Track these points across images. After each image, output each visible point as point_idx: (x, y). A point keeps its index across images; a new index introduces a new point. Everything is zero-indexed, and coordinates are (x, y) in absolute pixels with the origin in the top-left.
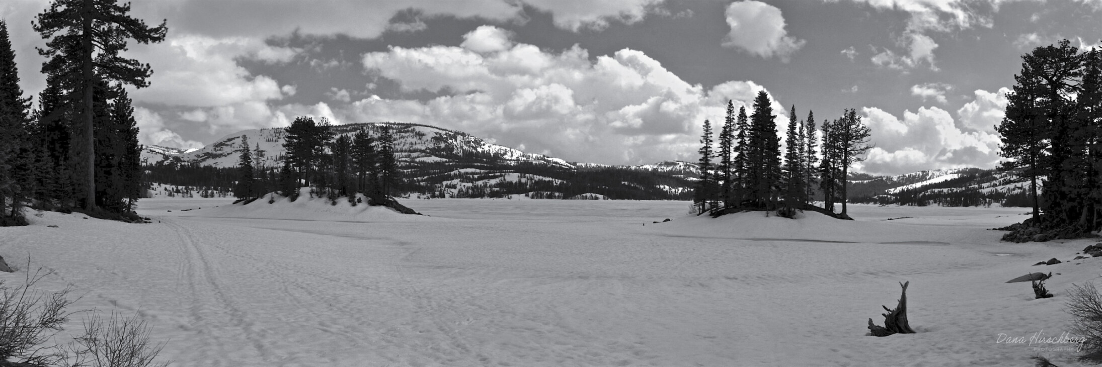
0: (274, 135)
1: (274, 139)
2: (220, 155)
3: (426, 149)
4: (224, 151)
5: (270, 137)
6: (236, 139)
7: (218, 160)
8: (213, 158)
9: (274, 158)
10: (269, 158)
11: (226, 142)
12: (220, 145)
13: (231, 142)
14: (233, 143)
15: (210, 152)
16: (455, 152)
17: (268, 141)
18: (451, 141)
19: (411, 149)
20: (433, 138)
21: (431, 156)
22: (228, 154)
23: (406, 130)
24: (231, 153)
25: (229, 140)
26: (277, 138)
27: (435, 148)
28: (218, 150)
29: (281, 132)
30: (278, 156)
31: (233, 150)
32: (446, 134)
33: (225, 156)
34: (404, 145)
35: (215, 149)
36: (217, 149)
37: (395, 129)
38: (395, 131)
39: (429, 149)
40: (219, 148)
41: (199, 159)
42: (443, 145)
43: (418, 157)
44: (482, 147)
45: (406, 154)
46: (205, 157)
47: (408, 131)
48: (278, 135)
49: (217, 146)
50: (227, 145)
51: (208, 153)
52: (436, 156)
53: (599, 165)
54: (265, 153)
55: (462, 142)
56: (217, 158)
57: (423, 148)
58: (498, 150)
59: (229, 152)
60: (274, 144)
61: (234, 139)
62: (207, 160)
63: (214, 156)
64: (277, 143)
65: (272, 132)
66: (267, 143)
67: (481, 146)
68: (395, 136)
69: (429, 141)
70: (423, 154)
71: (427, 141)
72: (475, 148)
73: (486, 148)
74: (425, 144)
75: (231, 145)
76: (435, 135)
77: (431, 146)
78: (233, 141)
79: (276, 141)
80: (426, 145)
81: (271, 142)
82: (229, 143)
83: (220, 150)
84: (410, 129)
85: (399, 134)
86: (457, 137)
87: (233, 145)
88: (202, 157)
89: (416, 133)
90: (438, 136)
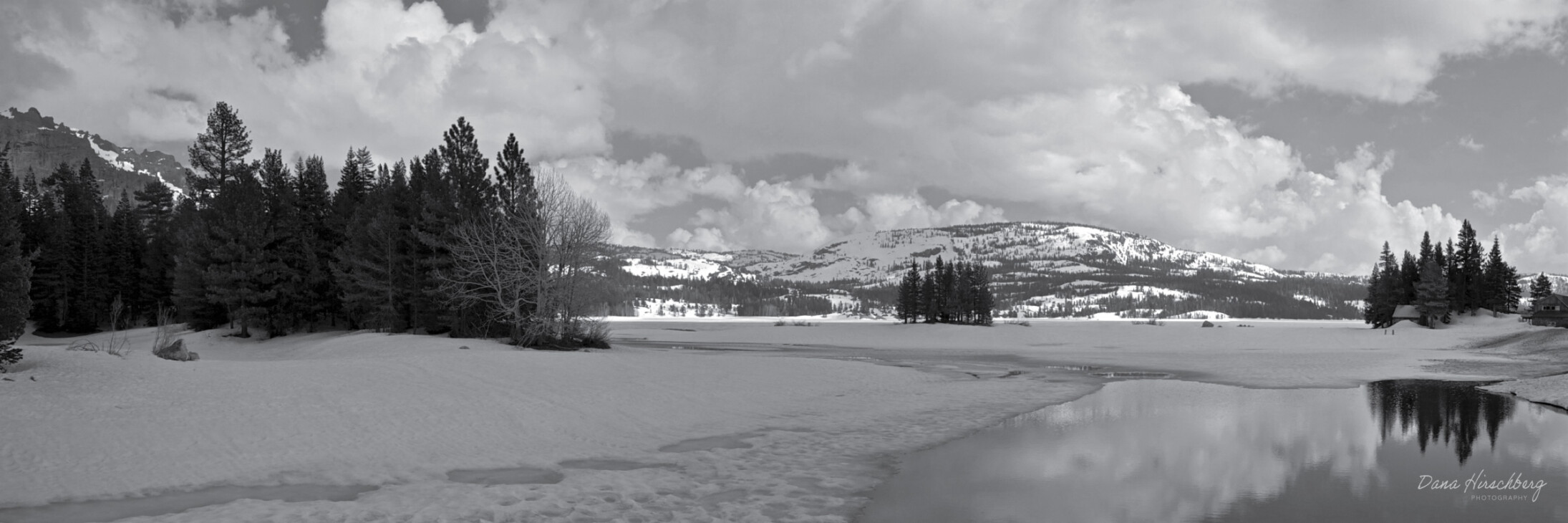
0: (891, 239)
1: (890, 244)
2: (820, 265)
3: (1077, 256)
4: (825, 260)
5: (887, 242)
6: (843, 245)
7: (817, 270)
8: (811, 268)
9: (887, 269)
10: (881, 268)
11: (830, 248)
12: (822, 252)
13: (836, 248)
14: (838, 250)
15: (808, 261)
16: (1117, 259)
17: (883, 246)
18: (1114, 245)
19: (1057, 256)
20: (1088, 241)
21: (1079, 265)
22: (830, 263)
23: (1057, 231)
24: (833, 263)
25: (834, 246)
26: (894, 243)
27: (1088, 255)
28: (818, 259)
29: (901, 235)
30: (892, 265)
31: (836, 258)
32: (1109, 237)
33: (826, 266)
34: (1049, 251)
35: (814, 257)
36: (817, 256)
37: (1045, 230)
38: (1042, 233)
39: (1081, 256)
40: (820, 256)
41: (795, 270)
42: (1099, 250)
43: (1062, 266)
44: (1161, 252)
45: (1048, 262)
46: (802, 267)
47: (1060, 233)
48: (896, 238)
49: (818, 254)
50: (830, 252)
51: (806, 262)
52: (1088, 264)
53: (1335, 275)
54: (876, 261)
55: (1131, 246)
56: (817, 269)
57: (1073, 254)
58: (1182, 256)
59: (831, 261)
60: (890, 250)
61: (839, 244)
62: (805, 271)
63: (813, 266)
64: (893, 249)
65: (890, 236)
66: (882, 249)
67: (1158, 251)
68: (1041, 240)
69: (1082, 246)
70: (1071, 262)
71: (1079, 245)
72: (1150, 255)
73: (1166, 254)
74: (1076, 249)
75: (834, 253)
76: (1091, 238)
77: (1084, 252)
78: (839, 247)
79: (892, 247)
80: (1077, 251)
81: (887, 248)
82: (832, 250)
83: (821, 258)
84: (1062, 230)
85: (1046, 237)
86: (1124, 240)
87: (838, 252)
88: (798, 267)
89: (1068, 235)
90: (1096, 239)
